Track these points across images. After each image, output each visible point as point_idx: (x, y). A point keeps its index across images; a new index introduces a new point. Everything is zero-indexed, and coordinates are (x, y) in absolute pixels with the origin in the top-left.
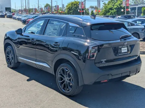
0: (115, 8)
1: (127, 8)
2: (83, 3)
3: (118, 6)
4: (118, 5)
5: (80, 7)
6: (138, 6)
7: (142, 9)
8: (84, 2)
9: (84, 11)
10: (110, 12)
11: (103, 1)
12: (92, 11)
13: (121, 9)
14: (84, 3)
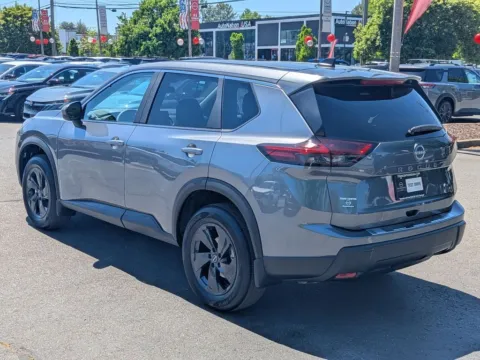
0: (156, 36)
1: (193, 36)
2: (45, 12)
3: (164, 29)
4: (166, 26)
5: (36, 28)
6: (217, 30)
7: (232, 38)
8: (49, 10)
9: (52, 40)
10: (141, 45)
11: (114, 10)
12: (73, 42)
13: (176, 39)
14: (49, 14)
